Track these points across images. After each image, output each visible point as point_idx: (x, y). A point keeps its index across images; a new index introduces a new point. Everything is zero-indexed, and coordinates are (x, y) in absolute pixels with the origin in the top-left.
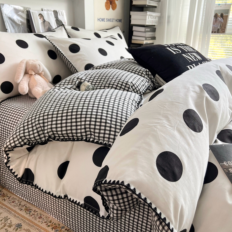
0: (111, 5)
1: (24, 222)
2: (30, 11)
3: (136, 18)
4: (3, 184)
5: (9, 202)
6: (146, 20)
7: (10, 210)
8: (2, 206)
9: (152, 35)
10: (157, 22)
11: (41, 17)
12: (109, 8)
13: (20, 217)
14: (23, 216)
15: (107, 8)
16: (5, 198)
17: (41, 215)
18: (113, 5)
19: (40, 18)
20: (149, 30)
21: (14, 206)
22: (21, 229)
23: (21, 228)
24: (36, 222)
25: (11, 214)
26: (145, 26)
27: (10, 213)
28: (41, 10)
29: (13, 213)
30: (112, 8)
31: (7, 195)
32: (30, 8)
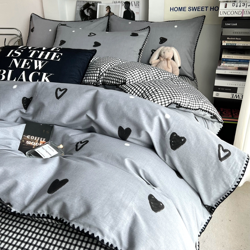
11: (108, 9)
20: (236, 25)
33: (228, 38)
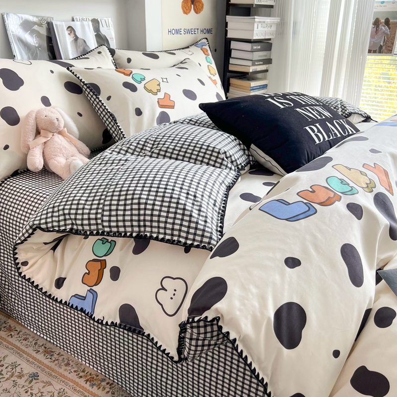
0: (192, 6)
1: (43, 370)
2: (52, 23)
3: (236, 26)
4: (9, 312)
5: (18, 338)
6: (253, 30)
7: (19, 352)
8: (8, 344)
9: (265, 56)
10: (275, 33)
11: (71, 32)
12: (188, 11)
13: (36, 363)
14: (40, 362)
15: (185, 10)
16: (13, 334)
17: (69, 361)
18: (197, 4)
19: (69, 34)
20: (259, 47)
21: (27, 346)
22: (37, 381)
23: (37, 379)
24: (61, 371)
25: (21, 358)
26: (252, 41)
27: (21, 356)
28: (71, 19)
29: (25, 356)
30: (194, 9)
31: (15, 328)
32: (53, 18)
33: (256, 63)
